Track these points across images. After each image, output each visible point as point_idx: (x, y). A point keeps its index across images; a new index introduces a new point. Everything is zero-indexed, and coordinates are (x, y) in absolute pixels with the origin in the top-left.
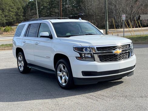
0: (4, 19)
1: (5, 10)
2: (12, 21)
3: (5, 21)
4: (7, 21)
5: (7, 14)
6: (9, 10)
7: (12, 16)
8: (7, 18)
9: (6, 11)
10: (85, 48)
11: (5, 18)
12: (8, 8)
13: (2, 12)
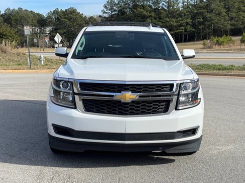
0: (228, 24)
1: (231, 9)
2: (242, 26)
3: (229, 27)
4: (233, 27)
5: (234, 15)
6: (239, 9)
7: (242, 18)
8: (233, 22)
9: (234, 10)
10: (62, 81)
11: (230, 22)
12: (236, 5)
13: (226, 12)
